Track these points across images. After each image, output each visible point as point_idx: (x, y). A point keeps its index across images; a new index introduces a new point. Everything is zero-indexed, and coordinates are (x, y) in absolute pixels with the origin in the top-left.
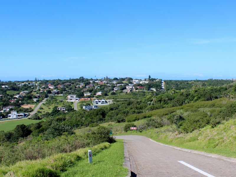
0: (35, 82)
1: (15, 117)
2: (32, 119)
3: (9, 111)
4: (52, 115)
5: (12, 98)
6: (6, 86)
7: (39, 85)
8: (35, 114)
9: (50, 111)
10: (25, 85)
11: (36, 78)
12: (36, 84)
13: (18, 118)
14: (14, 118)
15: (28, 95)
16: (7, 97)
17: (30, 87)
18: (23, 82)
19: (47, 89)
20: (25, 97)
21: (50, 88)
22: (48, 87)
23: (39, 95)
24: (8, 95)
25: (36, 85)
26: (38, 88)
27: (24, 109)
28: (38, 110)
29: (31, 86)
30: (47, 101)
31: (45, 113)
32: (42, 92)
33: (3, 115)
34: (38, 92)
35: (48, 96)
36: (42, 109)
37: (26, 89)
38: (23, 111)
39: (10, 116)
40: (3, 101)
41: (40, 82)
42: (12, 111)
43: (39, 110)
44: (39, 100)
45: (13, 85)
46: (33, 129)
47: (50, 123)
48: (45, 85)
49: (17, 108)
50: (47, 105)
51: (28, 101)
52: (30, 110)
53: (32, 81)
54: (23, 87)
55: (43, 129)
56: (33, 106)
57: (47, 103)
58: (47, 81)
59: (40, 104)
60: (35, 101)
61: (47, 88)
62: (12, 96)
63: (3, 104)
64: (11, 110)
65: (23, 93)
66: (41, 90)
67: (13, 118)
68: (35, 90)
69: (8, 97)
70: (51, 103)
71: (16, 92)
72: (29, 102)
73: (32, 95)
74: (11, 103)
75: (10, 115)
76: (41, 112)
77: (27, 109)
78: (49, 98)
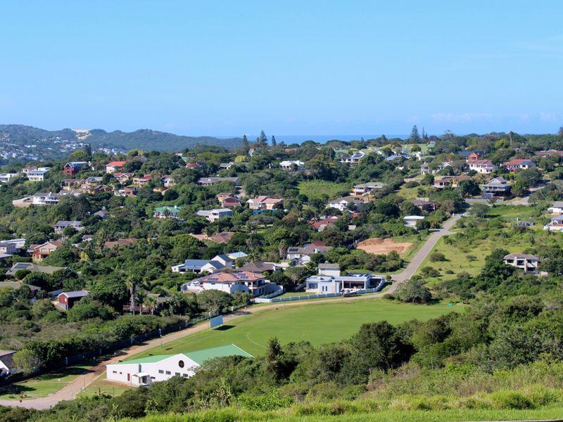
0: (411, 146)
1: (333, 288)
2: (399, 299)
3: (311, 264)
4: (484, 288)
5: (319, 212)
6: (298, 163)
7: (432, 159)
8: (413, 278)
9: (475, 270)
10: (371, 159)
11: (415, 130)
12: (418, 154)
13: (348, 295)
14: (330, 291)
15: (385, 201)
16: (301, 209)
17: (392, 166)
18: (363, 146)
19: (464, 176)
20: (372, 207)
21: (474, 173)
22: (464, 168)
23: (427, 200)
24: (305, 199)
25: (415, 159)
26: (423, 172)
27: (370, 256)
28: (424, 263)
29: (397, 164)
30: (463, 227)
31: (453, 277)
32: (443, 186)
33: (289, 280)
34: (425, 188)
35: (467, 206)
36: (443, 259)
37: (376, 176)
38: (366, 265)
39: (313, 286)
40: (284, 223)
41: (432, 144)
42: (321, 265)
43: (430, 264)
44: (429, 219)
45: (325, 159)
46: (422, 342)
47: (483, 322)
48: (453, 158)
49: (342, 254)
50: (462, 243)
51: (385, 224)
52: (391, 264)
53: (398, 142)
54: (362, 169)
55: (457, 342)
56: (402, 246)
57: (462, 235)
58: (463, 141)
59: (434, 240)
60: (412, 225)
61: (463, 170)
62: (319, 204)
63: (286, 237)
64: (320, 259)
65: (363, 192)
66: (438, 178)
67: (325, 293)
68: (413, 180)
69: (305, 207)
70: (479, 235)
71: (336, 188)
72: (387, 230)
73: (402, 200)
74: (317, 231)
75: (312, 279)
76: (435, 274)
77: (380, 257)
78: (472, 212)
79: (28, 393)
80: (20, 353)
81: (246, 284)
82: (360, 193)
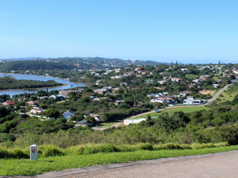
0: (218, 66)
1: (191, 103)
2: (209, 107)
3: (185, 96)
4: (233, 105)
5: (190, 82)
6: (186, 69)
7: (223, 69)
8: (214, 101)
9: (231, 100)
10: (206, 69)
11: (219, 62)
12: (219, 68)
13: (195, 105)
14: (190, 104)
15: (209, 80)
16: (185, 81)
17: (212, 71)
18: (205, 65)
19: (231, 74)
20: (205, 82)
21: (234, 73)
22: (232, 72)
23: (220, 80)
24: (187, 79)
25: (218, 69)
26: (220, 73)
27: (203, 95)
28: (217, 97)
29: (213, 70)
30: (230, 88)
31: (225, 101)
32: (225, 77)
33: (179, 100)
34: (220, 77)
35: (231, 82)
36: (222, 96)
37: (207, 73)
38: (201, 97)
39: (185, 102)
40: (180, 85)
41: (223, 66)
42: (188, 96)
43: (219, 97)
44: (220, 85)
45: (193, 69)
46: (192, 118)
48: (229, 69)
49: (194, 94)
50: (229, 92)
51: (208, 86)
52: (208, 97)
53: (214, 65)
54: (203, 71)
56: (212, 92)
57: (229, 90)
58: (232, 65)
59: (221, 91)
60: (215, 87)
61: (231, 72)
62: (191, 80)
63: (180, 89)
64: (188, 95)
65: (203, 78)
66: (224, 74)
67: (188, 104)
68: (217, 75)
69: (187, 81)
70: (234, 90)
71: (196, 76)
72: (208, 88)
73: (213, 80)
74: (189, 87)
75: (185, 100)
76: (220, 100)
77: (205, 95)
78: (233, 84)
79: (103, 127)
80: (102, 116)
81: (167, 101)
82: (202, 78)
